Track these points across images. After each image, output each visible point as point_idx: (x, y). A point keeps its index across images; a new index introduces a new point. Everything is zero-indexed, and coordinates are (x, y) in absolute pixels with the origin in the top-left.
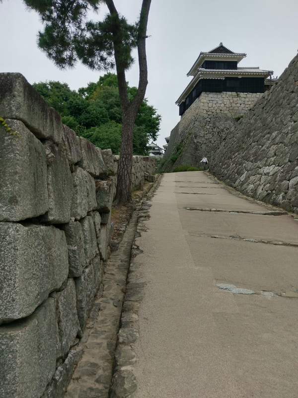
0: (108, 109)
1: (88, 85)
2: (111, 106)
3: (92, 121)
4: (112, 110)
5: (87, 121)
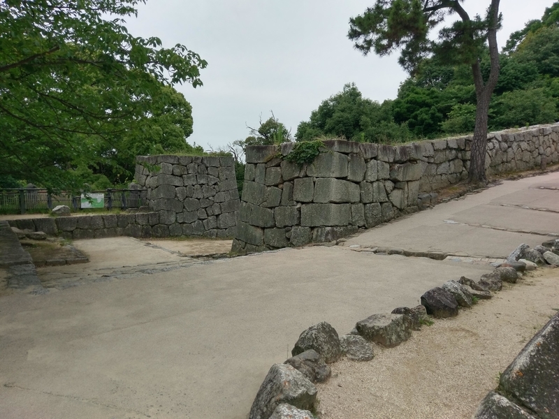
0: (539, 60)
1: (526, 25)
2: (546, 55)
3: (508, 83)
4: (546, 61)
5: (501, 85)
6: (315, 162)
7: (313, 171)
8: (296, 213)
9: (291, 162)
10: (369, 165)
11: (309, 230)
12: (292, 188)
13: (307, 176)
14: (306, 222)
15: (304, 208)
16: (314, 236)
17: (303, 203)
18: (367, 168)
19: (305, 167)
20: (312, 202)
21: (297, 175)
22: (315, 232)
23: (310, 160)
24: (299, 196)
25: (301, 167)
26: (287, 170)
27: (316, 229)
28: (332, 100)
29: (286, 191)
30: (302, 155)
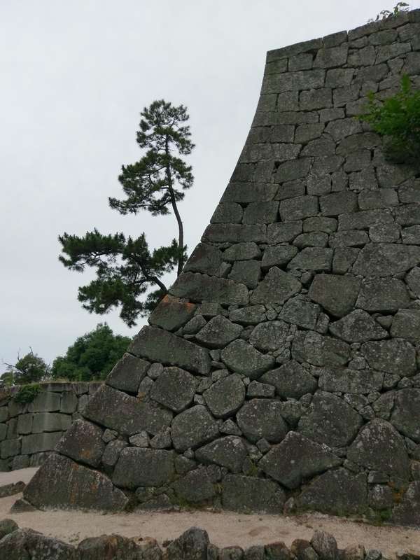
6: (34, 401)
7: (33, 408)
8: (18, 444)
9: (16, 402)
10: (80, 400)
11: (28, 457)
12: (16, 424)
13: (28, 412)
14: (26, 451)
15: (25, 439)
16: (31, 462)
17: (24, 435)
18: (78, 401)
19: (27, 405)
20: (31, 433)
21: (20, 412)
22: (32, 459)
23: (30, 400)
24: (21, 430)
25: (24, 405)
26: (12, 409)
27: (32, 456)
28: (86, 337)
29: (11, 426)
30: (25, 395)
